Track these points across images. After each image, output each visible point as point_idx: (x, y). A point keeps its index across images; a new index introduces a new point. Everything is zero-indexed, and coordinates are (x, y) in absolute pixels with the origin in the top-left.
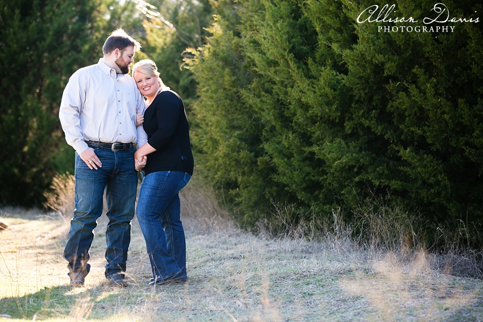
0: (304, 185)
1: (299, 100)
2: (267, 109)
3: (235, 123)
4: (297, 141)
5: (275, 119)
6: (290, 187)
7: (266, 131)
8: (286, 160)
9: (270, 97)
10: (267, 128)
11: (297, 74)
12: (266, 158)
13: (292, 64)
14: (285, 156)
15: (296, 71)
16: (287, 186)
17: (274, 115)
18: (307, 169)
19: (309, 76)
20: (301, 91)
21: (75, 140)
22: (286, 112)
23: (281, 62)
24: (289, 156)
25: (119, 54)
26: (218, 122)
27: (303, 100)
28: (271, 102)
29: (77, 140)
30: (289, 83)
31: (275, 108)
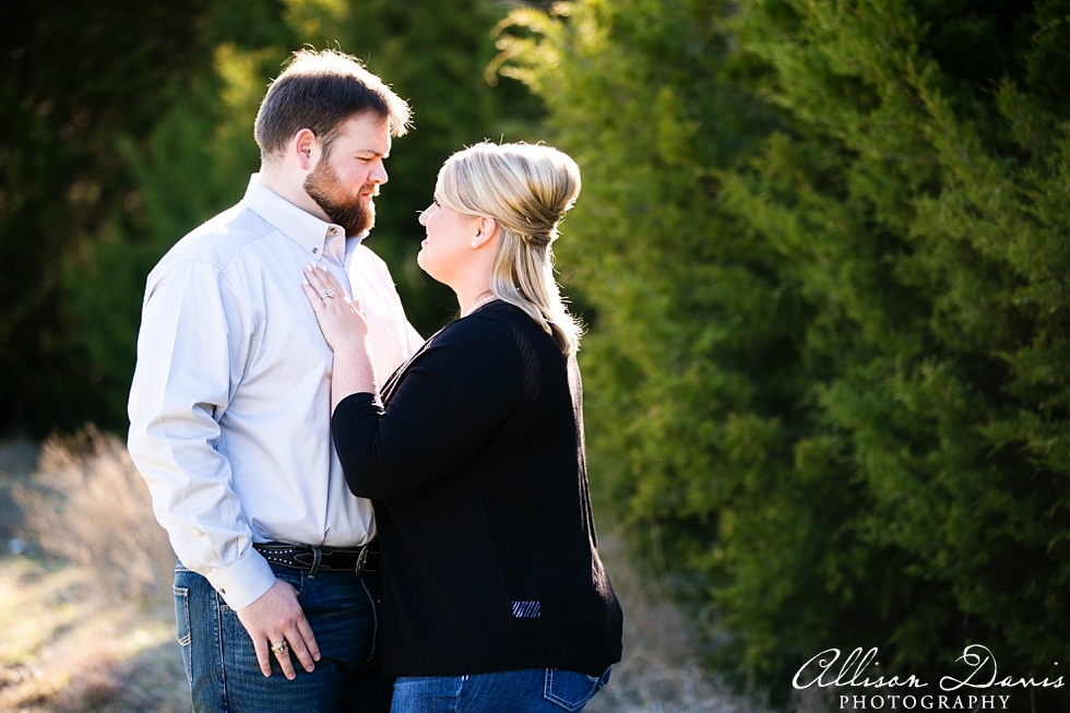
0: (983, 557)
1: (965, 244)
2: (828, 254)
3: (701, 295)
4: (953, 388)
5: (859, 296)
6: (924, 564)
7: (824, 331)
8: (905, 453)
9: (836, 209)
10: (825, 319)
11: (953, 141)
12: (826, 442)
13: (934, 103)
14: (901, 435)
15: (953, 132)
16: (915, 558)
17: (855, 281)
18: (995, 499)
19: (999, 144)
20: (972, 210)
21: (227, 546)
22: (899, 269)
23: (889, 90)
24: (921, 442)
25: (316, 153)
26: (639, 298)
27: (980, 242)
28: (842, 227)
29: (233, 549)
30: (918, 168)
31: (856, 250)
